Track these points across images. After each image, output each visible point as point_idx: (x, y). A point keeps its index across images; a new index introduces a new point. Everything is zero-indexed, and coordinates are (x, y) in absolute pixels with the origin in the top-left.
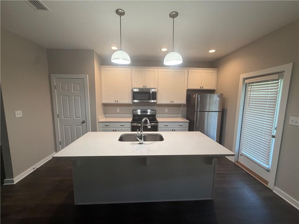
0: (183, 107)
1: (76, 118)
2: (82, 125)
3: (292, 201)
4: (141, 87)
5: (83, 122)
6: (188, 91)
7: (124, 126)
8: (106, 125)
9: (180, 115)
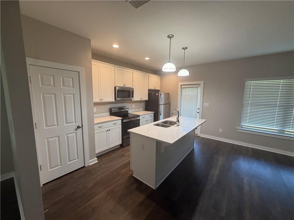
0: (143, 102)
1: (67, 125)
2: (76, 131)
3: (214, 138)
4: (122, 85)
5: (78, 127)
6: (149, 90)
7: (116, 123)
8: (99, 127)
9: (141, 109)
